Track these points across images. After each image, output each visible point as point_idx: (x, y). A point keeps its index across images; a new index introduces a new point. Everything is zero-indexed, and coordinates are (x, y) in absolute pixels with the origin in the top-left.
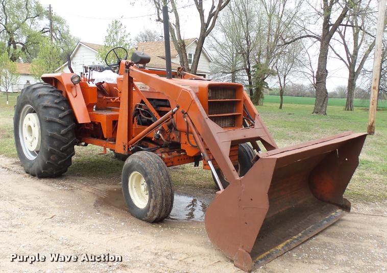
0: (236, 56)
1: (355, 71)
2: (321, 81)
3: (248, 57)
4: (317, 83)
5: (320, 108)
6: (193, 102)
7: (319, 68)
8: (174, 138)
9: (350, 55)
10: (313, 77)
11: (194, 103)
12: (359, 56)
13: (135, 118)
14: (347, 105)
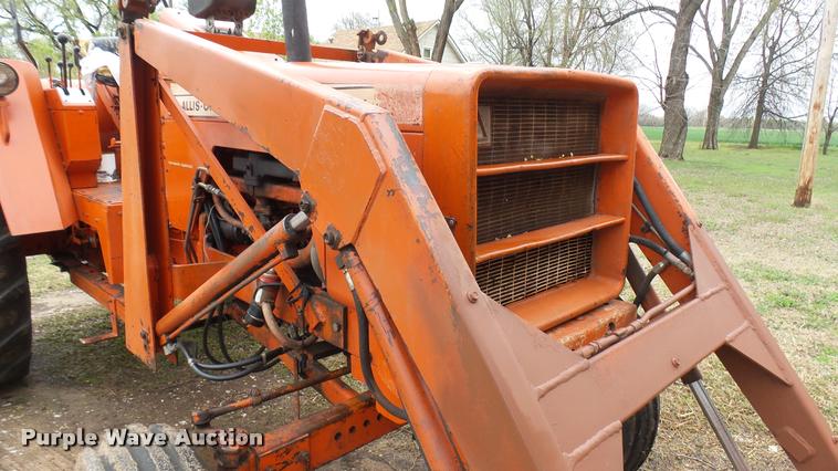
0: (509, 53)
1: (724, 77)
2: (677, 94)
3: (530, 54)
4: (667, 99)
5: (671, 147)
6: (383, 183)
7: (672, 71)
8: (320, 326)
9: (716, 49)
10: (661, 86)
11: (392, 192)
12: (730, 50)
13: (202, 217)
14: (706, 140)
